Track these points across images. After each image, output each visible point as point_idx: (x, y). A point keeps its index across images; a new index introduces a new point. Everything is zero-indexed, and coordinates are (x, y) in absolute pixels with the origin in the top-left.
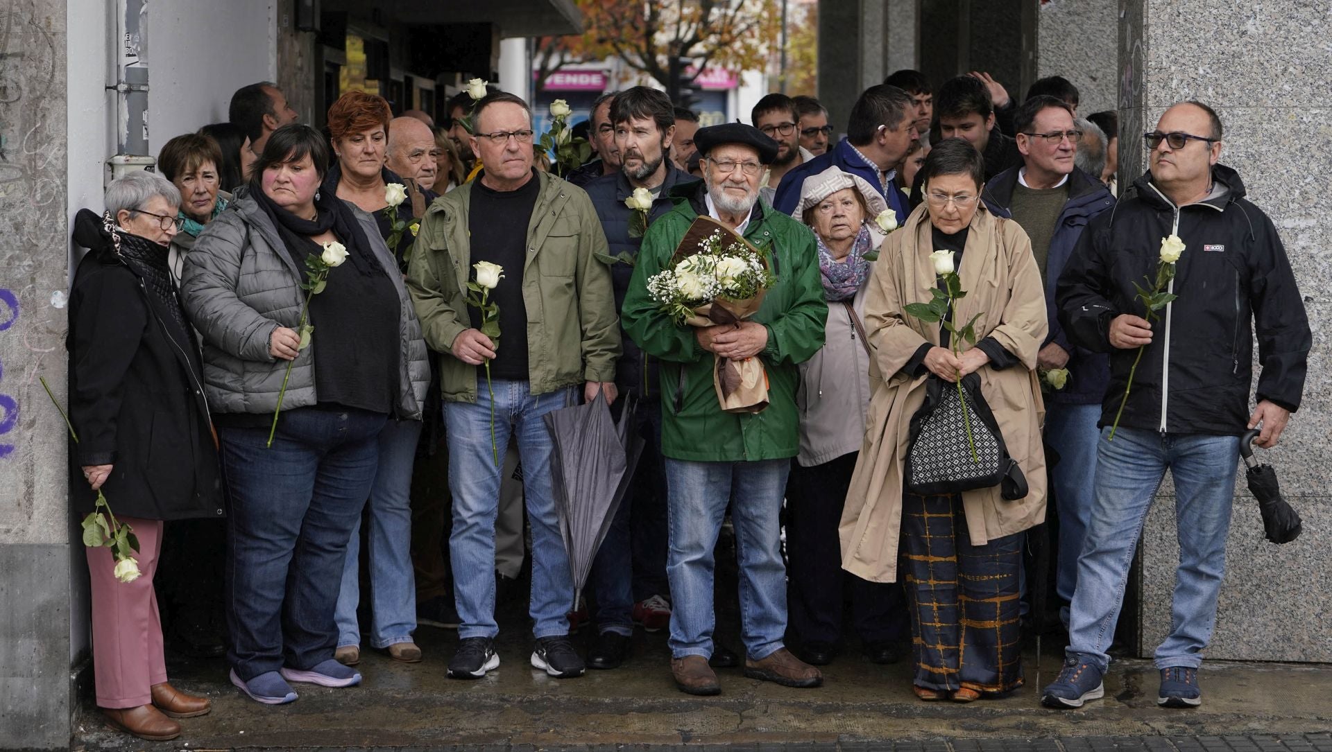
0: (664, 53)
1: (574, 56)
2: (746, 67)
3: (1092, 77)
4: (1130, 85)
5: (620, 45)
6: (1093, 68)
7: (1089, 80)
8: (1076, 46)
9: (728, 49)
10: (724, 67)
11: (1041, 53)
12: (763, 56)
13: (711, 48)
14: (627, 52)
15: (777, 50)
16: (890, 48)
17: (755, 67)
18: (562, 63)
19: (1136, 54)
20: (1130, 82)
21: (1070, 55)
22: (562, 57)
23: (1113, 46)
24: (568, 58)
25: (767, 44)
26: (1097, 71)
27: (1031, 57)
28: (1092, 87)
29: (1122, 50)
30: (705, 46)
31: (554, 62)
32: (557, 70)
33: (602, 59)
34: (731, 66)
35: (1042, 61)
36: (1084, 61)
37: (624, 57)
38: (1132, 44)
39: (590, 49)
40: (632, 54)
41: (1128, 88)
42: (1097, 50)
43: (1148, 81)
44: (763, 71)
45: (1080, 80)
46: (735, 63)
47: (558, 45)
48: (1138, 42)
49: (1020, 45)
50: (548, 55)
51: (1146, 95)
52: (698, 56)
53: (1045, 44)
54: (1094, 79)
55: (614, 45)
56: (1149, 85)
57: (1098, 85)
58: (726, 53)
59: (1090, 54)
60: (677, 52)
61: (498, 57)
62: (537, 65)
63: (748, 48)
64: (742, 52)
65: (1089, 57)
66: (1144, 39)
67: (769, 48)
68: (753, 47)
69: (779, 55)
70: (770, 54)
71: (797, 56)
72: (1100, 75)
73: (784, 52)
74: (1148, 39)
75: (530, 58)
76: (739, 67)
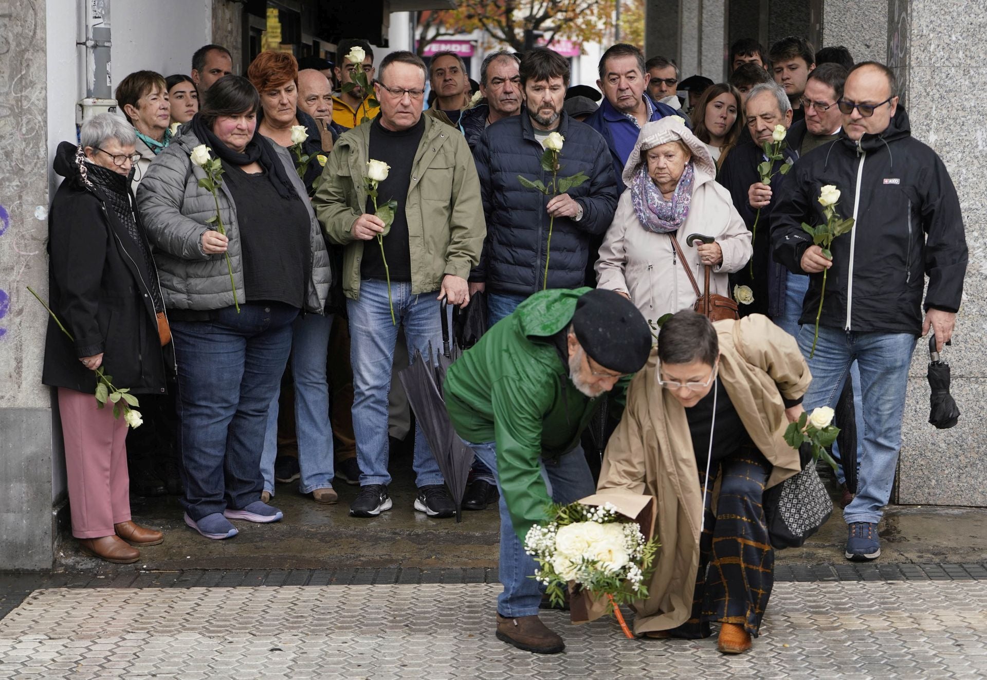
0: (520, 27)
1: (447, 29)
2: (587, 39)
3: (866, 45)
4: (897, 49)
5: (485, 21)
6: (867, 38)
7: (864, 47)
8: (853, 19)
9: (572, 24)
10: (569, 38)
11: (826, 25)
12: (600, 30)
13: (559, 23)
14: (491, 26)
15: (612, 25)
16: (704, 23)
17: (594, 39)
18: (438, 34)
19: (902, 24)
20: (897, 46)
21: (849, 27)
22: (438, 30)
23: (884, 20)
24: (442, 31)
25: (604, 20)
26: (870, 40)
27: (818, 28)
28: (867, 53)
29: (891, 21)
30: (554, 22)
31: (431, 33)
32: (433, 40)
33: (470, 32)
34: (574, 38)
35: (826, 31)
36: (860, 31)
37: (488, 30)
38: (899, 16)
39: (461, 23)
40: (494, 27)
41: (895, 52)
42: (871, 23)
43: (911, 46)
44: (600, 42)
45: (857, 47)
46: (578, 36)
47: (434, 20)
48: (904, 15)
49: (809, 19)
50: (427, 27)
51: (910, 57)
52: (548, 30)
53: (829, 18)
54: (868, 47)
55: (480, 20)
56: (912, 49)
57: (871, 52)
58: (570, 28)
59: (865, 26)
60: (531, 26)
61: (388, 27)
62: (417, 36)
63: (588, 23)
64: (584, 26)
65: (865, 29)
66: (909, 12)
67: (605, 23)
68: (592, 23)
69: (613, 30)
70: (606, 29)
71: (628, 31)
72: (872, 43)
73: (617, 26)
74: (912, 12)
75: (413, 29)
76: (581, 38)
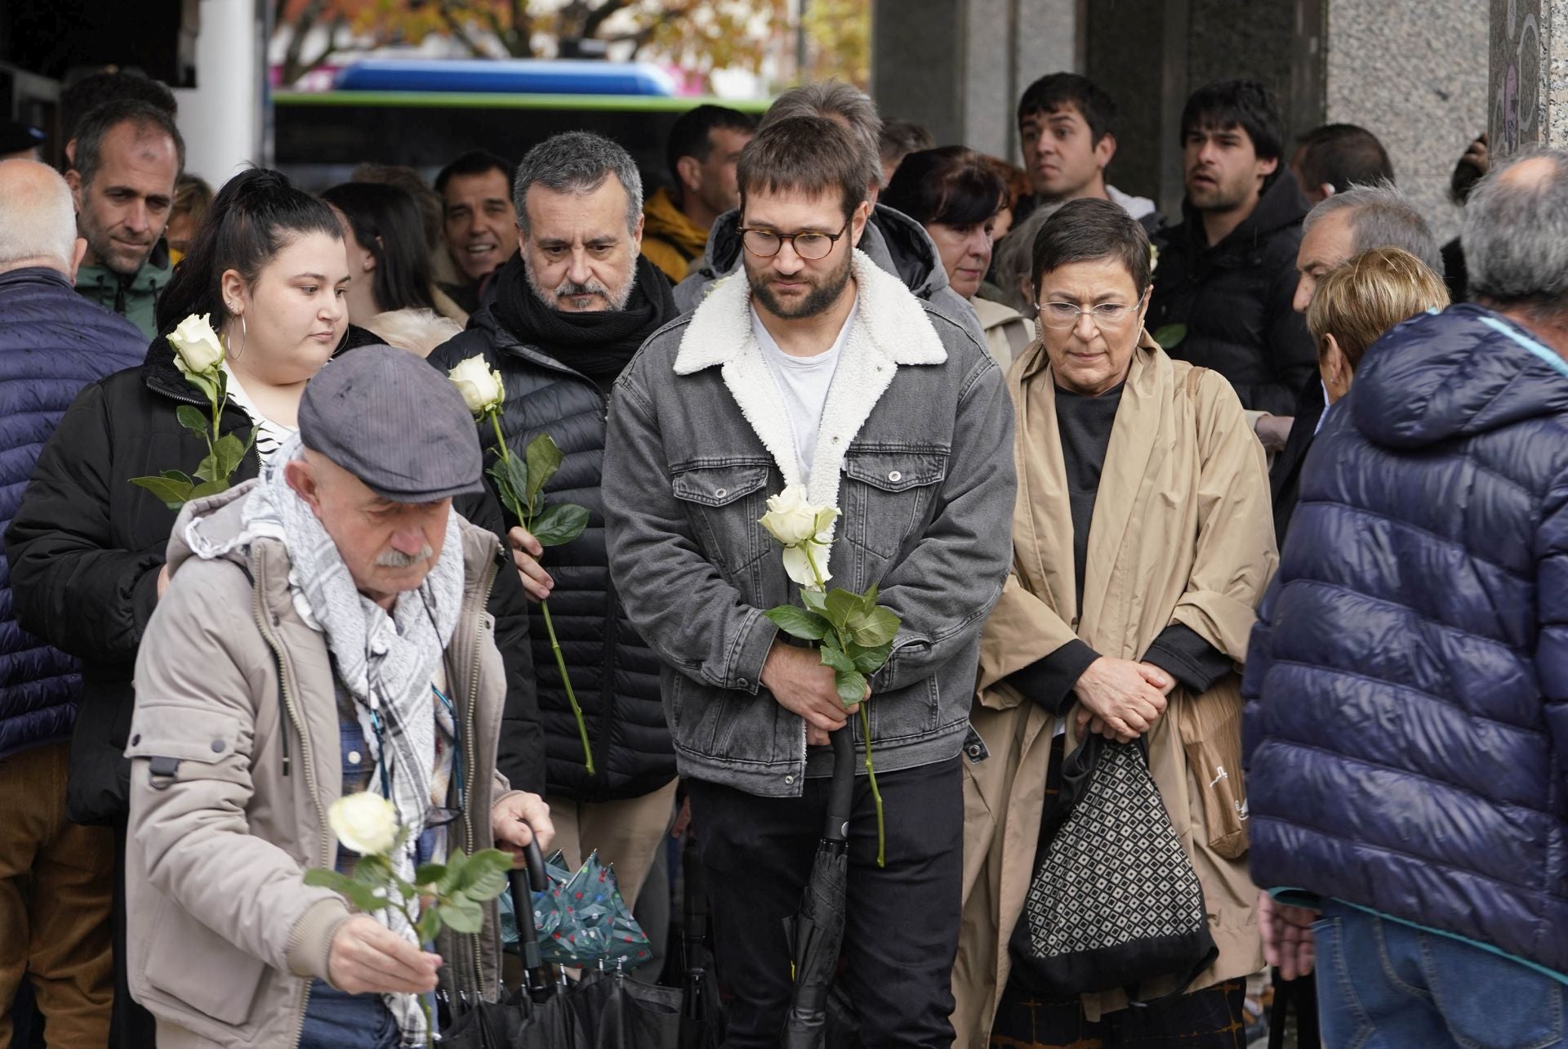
0: (547, 29)
1: (357, 34)
2: (721, 63)
3: (1439, 93)
4: (1514, 109)
5: (456, 14)
6: (1442, 73)
7: (1432, 97)
8: (1406, 27)
9: (683, 25)
10: (676, 61)
11: (1334, 41)
12: (757, 42)
13: (648, 22)
14: (471, 26)
15: (786, 27)
16: (1024, 27)
17: (740, 63)
18: (331, 49)
19: (1526, 46)
20: (1514, 103)
21: (1393, 47)
22: (332, 36)
23: (1483, 28)
24: (344, 38)
25: (766, 14)
26: (1450, 78)
27: (1313, 48)
28: (1440, 113)
29: (1498, 35)
30: (636, 18)
31: (314, 46)
32: (320, 64)
33: (416, 42)
34: (689, 61)
35: (1335, 58)
36: (1423, 58)
37: (462, 38)
38: (1519, 25)
39: (392, 22)
40: (480, 31)
41: (1510, 116)
42: (1450, 37)
43: (1550, 101)
44: (756, 71)
45: (1415, 97)
46: (699, 54)
47: (322, 10)
48: (1530, 21)
49: (1292, 24)
50: (303, 29)
51: (1547, 129)
52: (620, 38)
53: (1343, 23)
54: (1444, 97)
55: (444, 13)
56: (1553, 109)
57: (1452, 110)
58: (678, 34)
59: (1436, 44)
60: (575, 30)
61: (195, 35)
62: (277, 51)
63: (725, 22)
64: (714, 31)
65: (1435, 51)
66: (1543, 14)
67: (772, 23)
68: (735, 22)
69: (791, 39)
70: (772, 36)
71: (830, 41)
72: (1455, 88)
73: (801, 31)
74: (1551, 15)
75: (264, 38)
76: (706, 63)
